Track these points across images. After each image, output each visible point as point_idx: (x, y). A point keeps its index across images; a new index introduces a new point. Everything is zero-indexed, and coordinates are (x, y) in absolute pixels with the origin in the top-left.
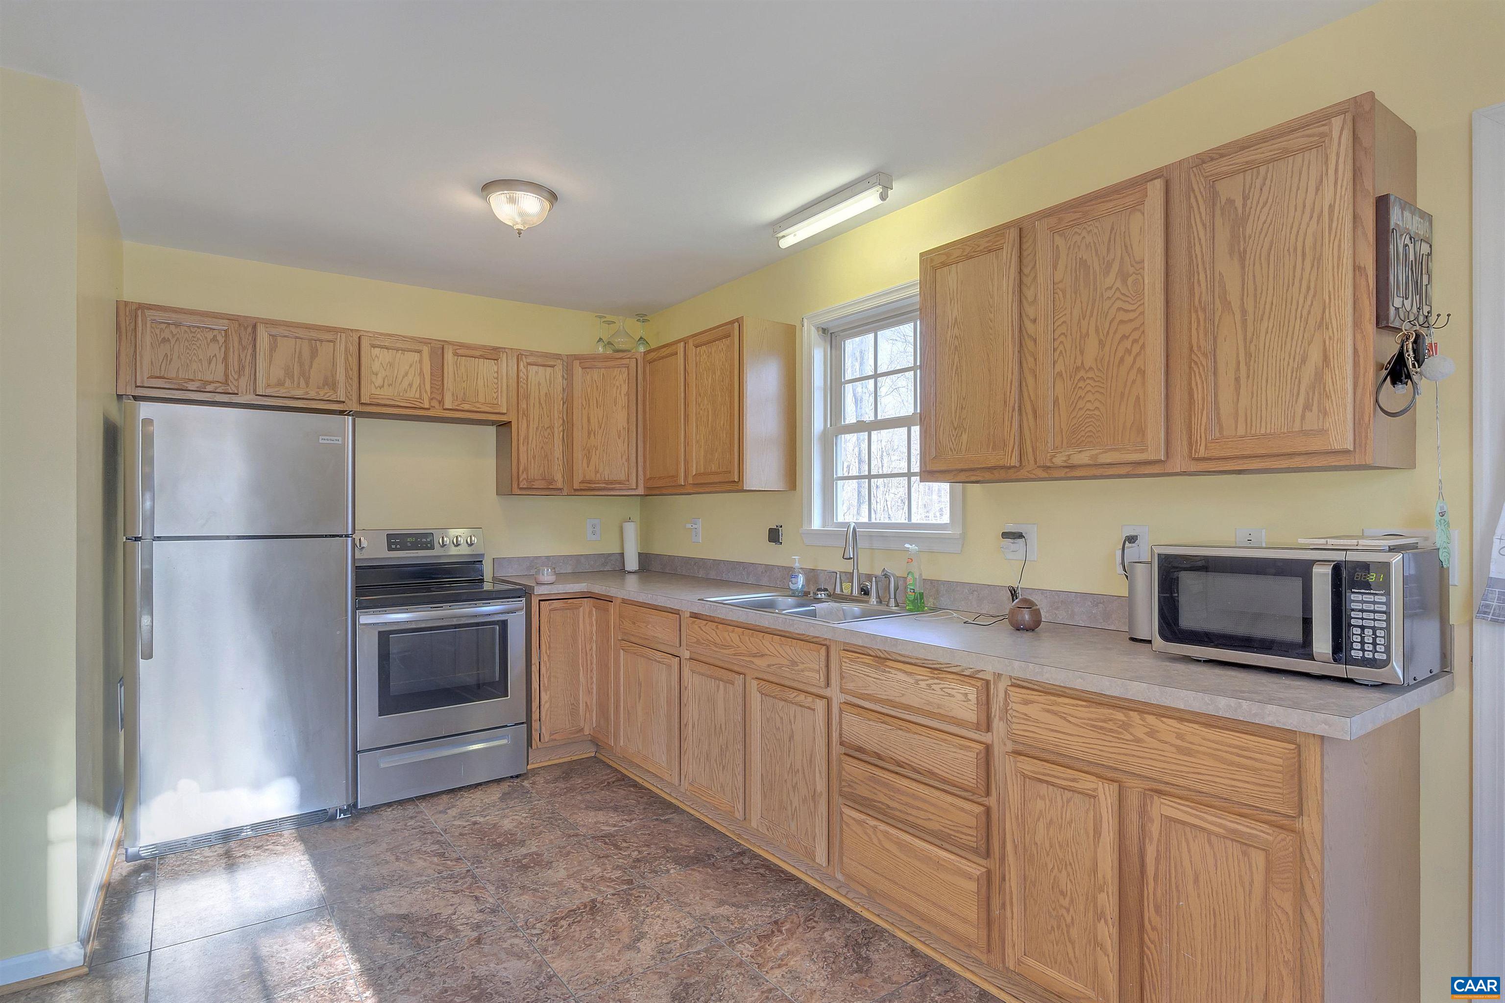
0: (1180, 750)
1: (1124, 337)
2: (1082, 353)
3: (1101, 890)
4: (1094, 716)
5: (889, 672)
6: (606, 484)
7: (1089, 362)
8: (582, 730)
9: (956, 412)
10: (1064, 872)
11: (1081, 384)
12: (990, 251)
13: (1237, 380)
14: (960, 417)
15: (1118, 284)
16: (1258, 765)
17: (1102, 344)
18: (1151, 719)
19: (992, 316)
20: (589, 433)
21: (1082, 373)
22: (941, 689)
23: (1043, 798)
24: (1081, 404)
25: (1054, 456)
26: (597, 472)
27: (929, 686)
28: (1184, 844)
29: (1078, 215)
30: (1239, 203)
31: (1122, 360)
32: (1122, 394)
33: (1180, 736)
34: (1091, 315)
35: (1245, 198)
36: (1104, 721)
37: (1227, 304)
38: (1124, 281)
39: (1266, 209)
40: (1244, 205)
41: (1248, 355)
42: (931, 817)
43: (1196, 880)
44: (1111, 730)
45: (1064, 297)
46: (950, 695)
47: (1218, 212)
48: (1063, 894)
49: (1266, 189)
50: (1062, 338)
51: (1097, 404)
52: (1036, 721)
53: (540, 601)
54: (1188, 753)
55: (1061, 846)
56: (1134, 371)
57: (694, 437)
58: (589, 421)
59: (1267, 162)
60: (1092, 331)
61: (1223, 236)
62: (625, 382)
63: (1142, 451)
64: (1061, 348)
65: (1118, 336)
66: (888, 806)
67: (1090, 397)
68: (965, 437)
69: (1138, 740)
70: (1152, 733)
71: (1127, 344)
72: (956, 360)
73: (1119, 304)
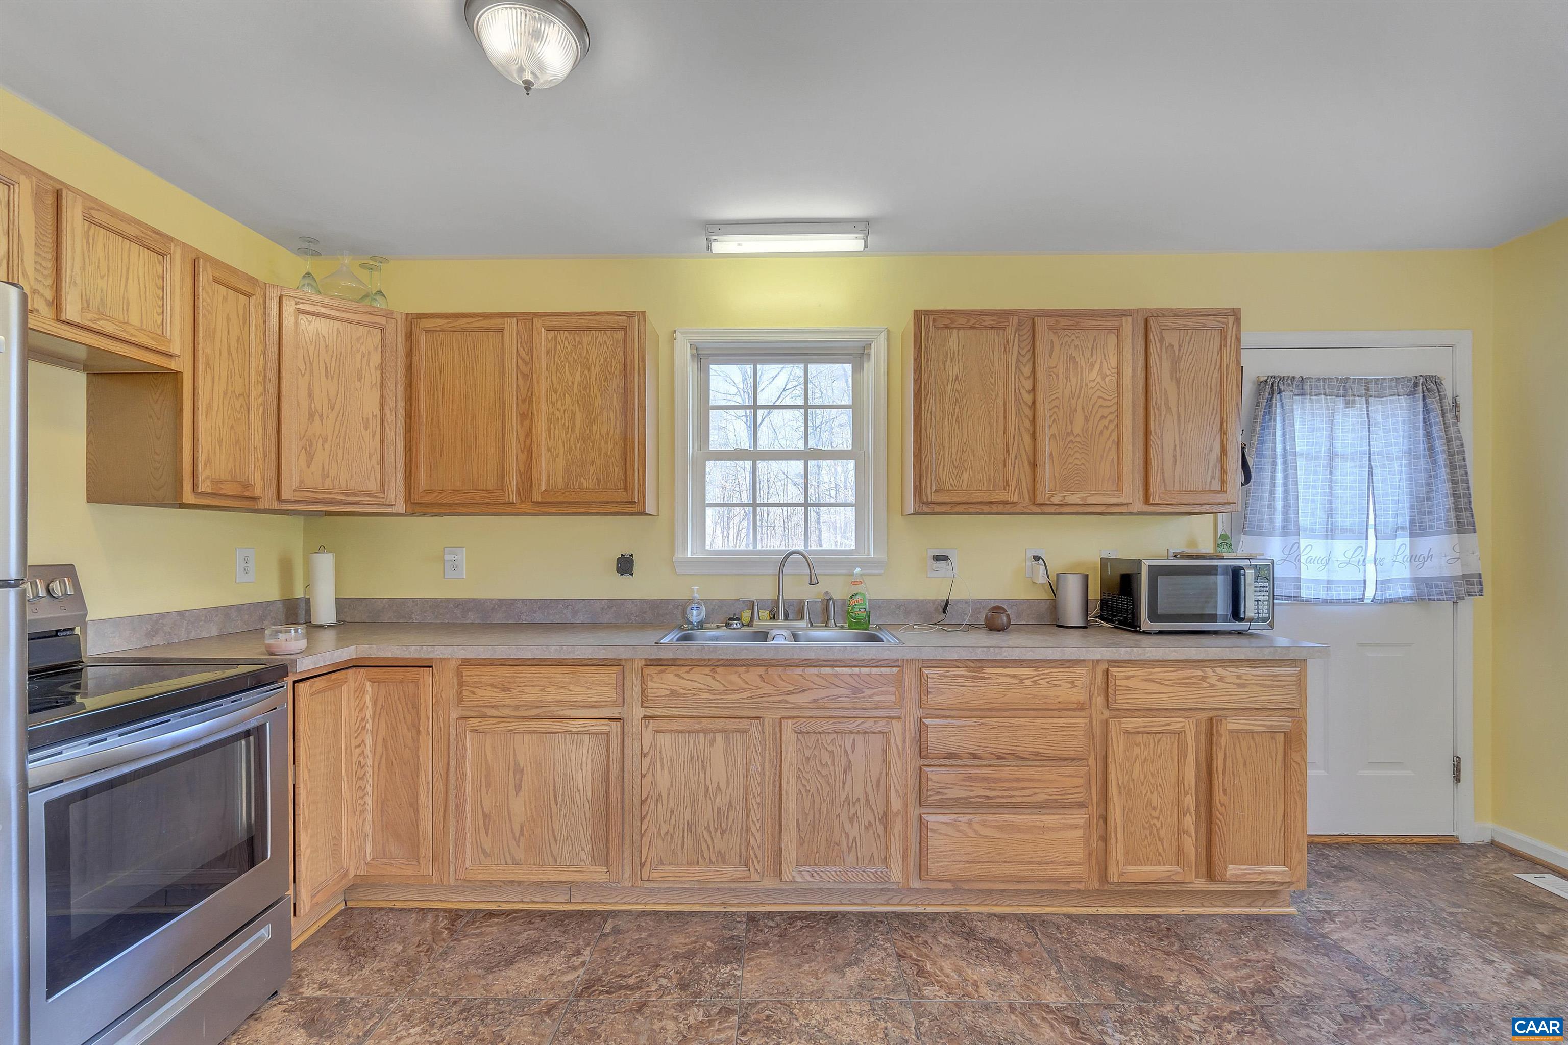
0: (1239, 685)
1: (1103, 417)
2: (1071, 423)
3: (1186, 794)
4: (1180, 677)
5: (989, 678)
6: (346, 495)
7: (1077, 430)
8: (346, 874)
9: (956, 454)
10: (1155, 793)
11: (1070, 445)
12: (992, 328)
13: (1175, 456)
14: (960, 459)
15: (1099, 379)
16: (1282, 683)
17: (1087, 419)
18: (1219, 671)
19: (992, 381)
20: (311, 415)
21: (1072, 438)
22: (1048, 682)
23: (1138, 745)
24: (1070, 460)
25: (1052, 496)
26: (325, 476)
27: (1035, 682)
28: (1238, 744)
29: (1071, 323)
30: (1176, 348)
31: (1101, 432)
32: (1102, 457)
33: (1239, 677)
34: (1079, 398)
35: (1180, 346)
36: (1188, 678)
37: (1169, 409)
38: (1103, 379)
39: (1191, 357)
40: (1179, 350)
41: (1181, 443)
42: (1037, 791)
43: (1245, 764)
44: (1194, 684)
45: (1058, 379)
46: (1056, 686)
47: (1164, 350)
48: (1154, 809)
49: (1191, 345)
50: (1056, 409)
51: (1083, 461)
52: (1137, 689)
53: (295, 682)
54: (1243, 686)
55: (1153, 775)
56: (1109, 444)
57: (544, 443)
58: (310, 395)
59: (1194, 329)
60: (1079, 408)
61: (1166, 365)
62: (376, 349)
63: (1119, 497)
64: (1055, 416)
65: (1099, 415)
66: (987, 797)
67: (1077, 455)
68: (965, 476)
69: (1212, 686)
70: (1221, 679)
71: (1106, 422)
72: (957, 410)
73: (1099, 393)
